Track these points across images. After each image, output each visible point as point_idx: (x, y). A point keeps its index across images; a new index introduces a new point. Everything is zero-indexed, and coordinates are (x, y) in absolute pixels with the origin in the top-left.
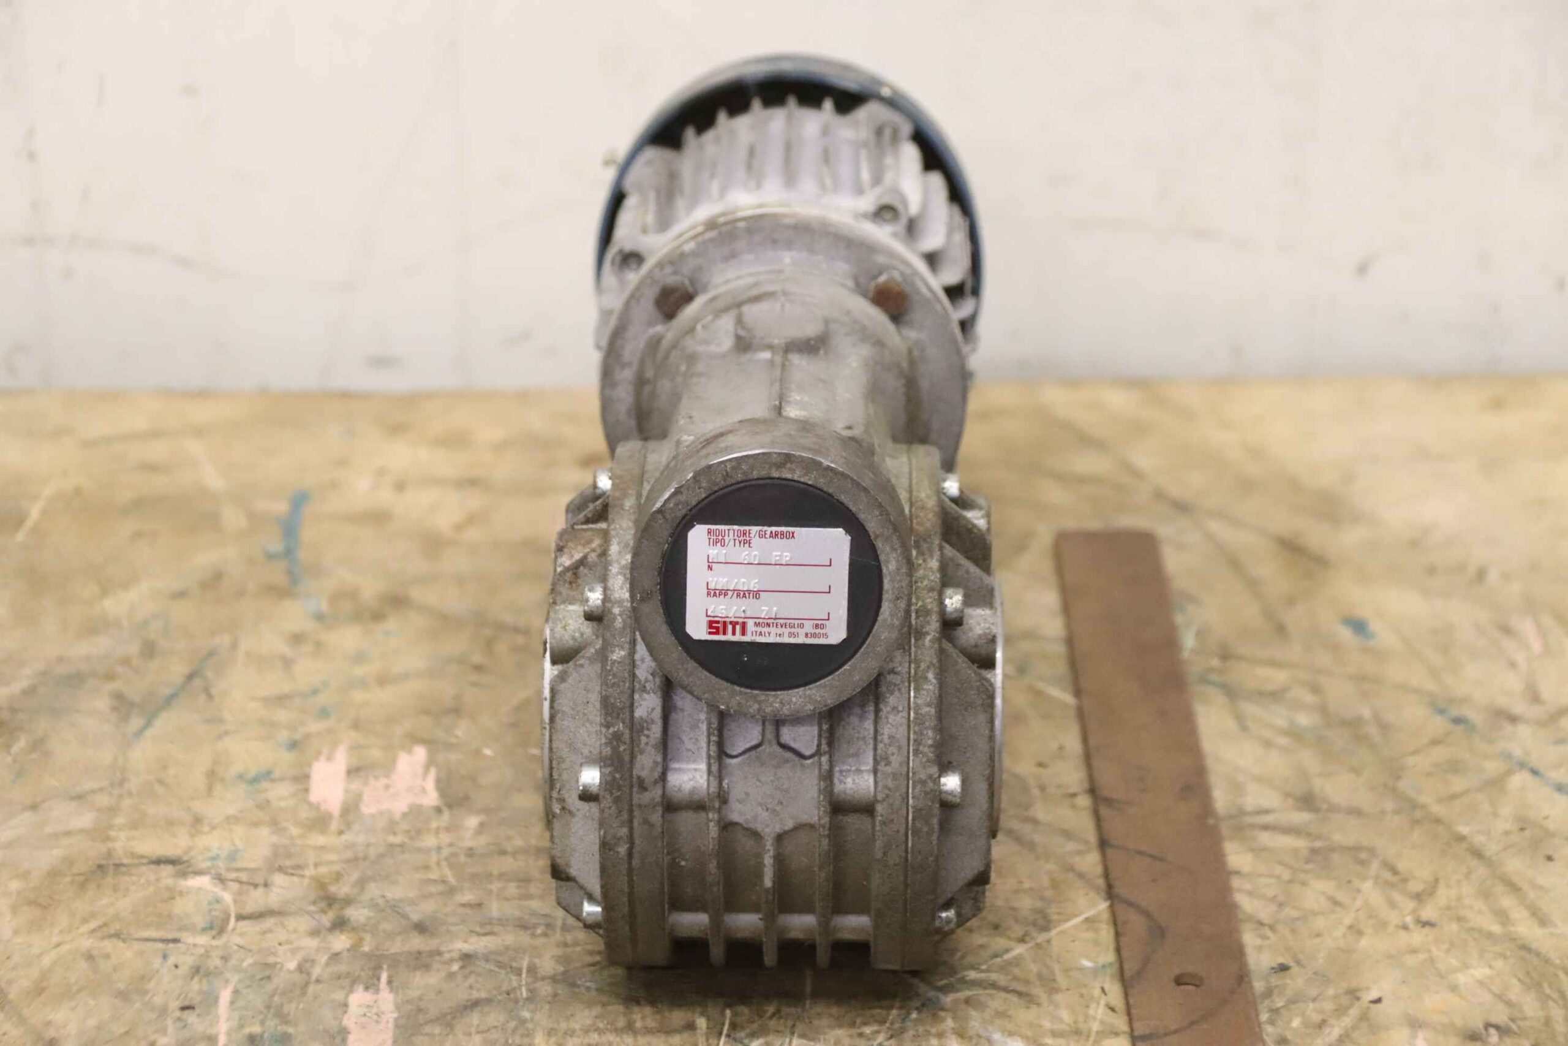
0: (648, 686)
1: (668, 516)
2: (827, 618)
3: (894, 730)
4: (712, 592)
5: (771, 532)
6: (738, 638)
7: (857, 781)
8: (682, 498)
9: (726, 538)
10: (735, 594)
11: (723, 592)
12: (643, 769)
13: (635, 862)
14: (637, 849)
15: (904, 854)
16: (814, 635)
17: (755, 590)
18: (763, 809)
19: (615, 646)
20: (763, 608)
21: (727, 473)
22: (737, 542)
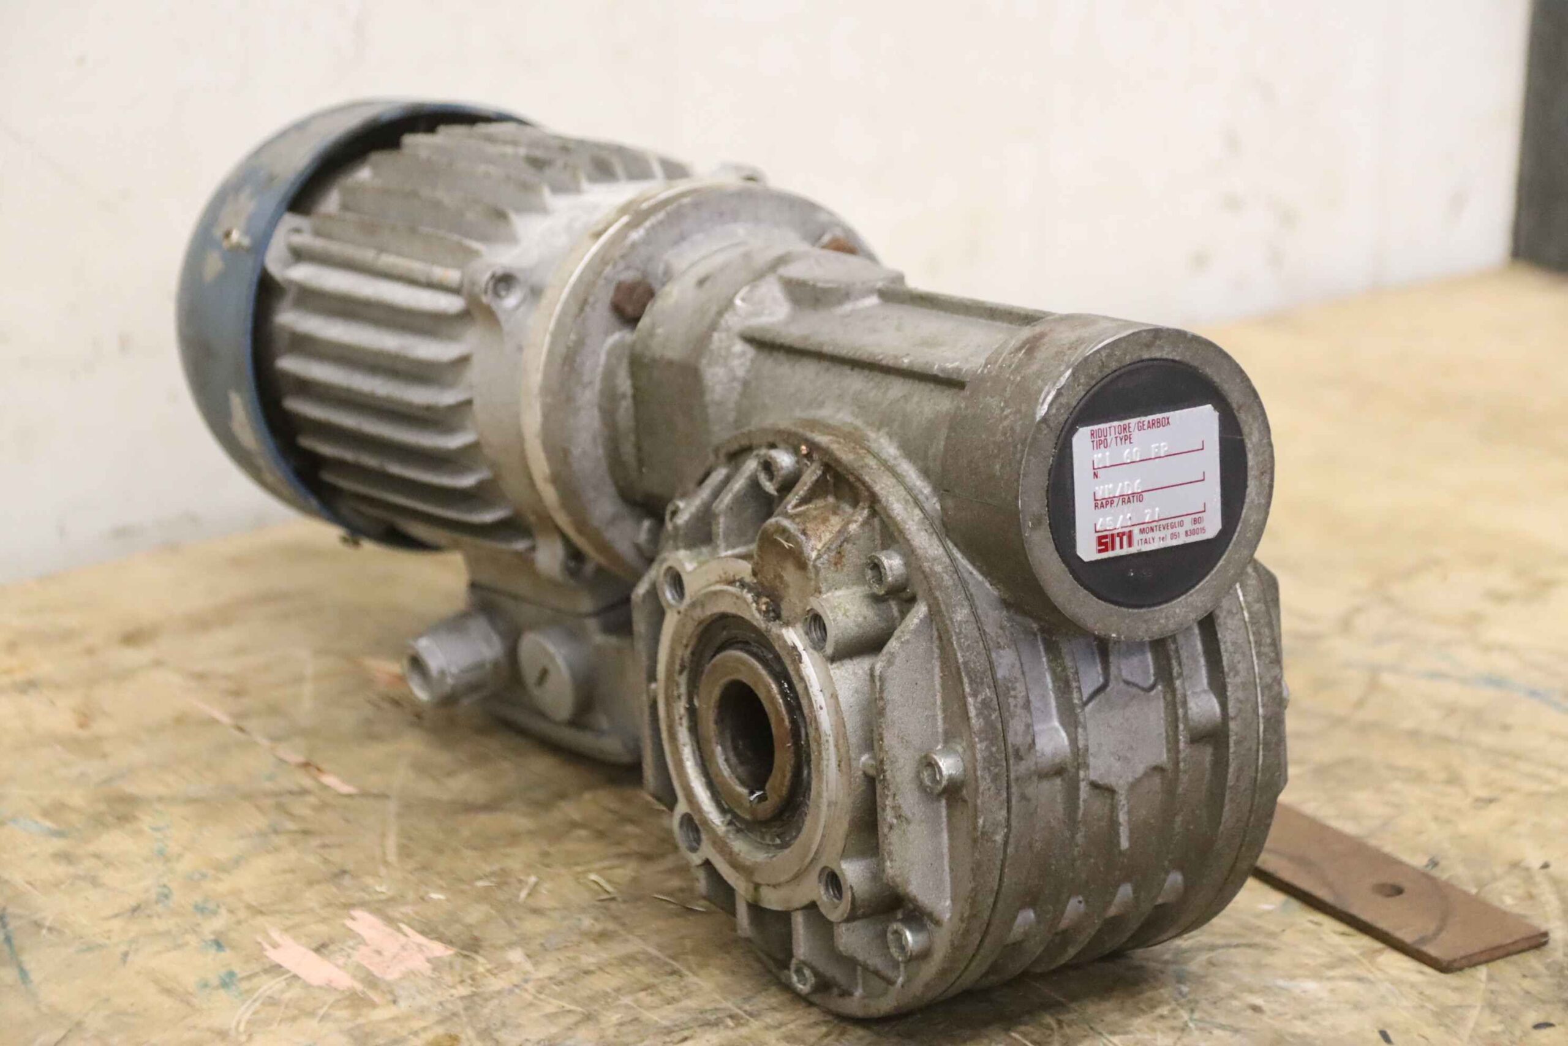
0: (1002, 642)
1: (1052, 425)
2: (1203, 509)
3: (1234, 636)
4: (1099, 502)
5: (1149, 422)
6: (1126, 551)
7: (1200, 704)
8: (1063, 400)
9: (1108, 437)
10: (1121, 501)
11: (1109, 500)
12: (1016, 734)
13: (1010, 850)
14: (1014, 831)
15: (1253, 775)
16: (1193, 532)
17: (1139, 491)
18: (1115, 759)
19: (955, 606)
20: (1146, 511)
21: (1103, 363)
22: (1119, 440)
